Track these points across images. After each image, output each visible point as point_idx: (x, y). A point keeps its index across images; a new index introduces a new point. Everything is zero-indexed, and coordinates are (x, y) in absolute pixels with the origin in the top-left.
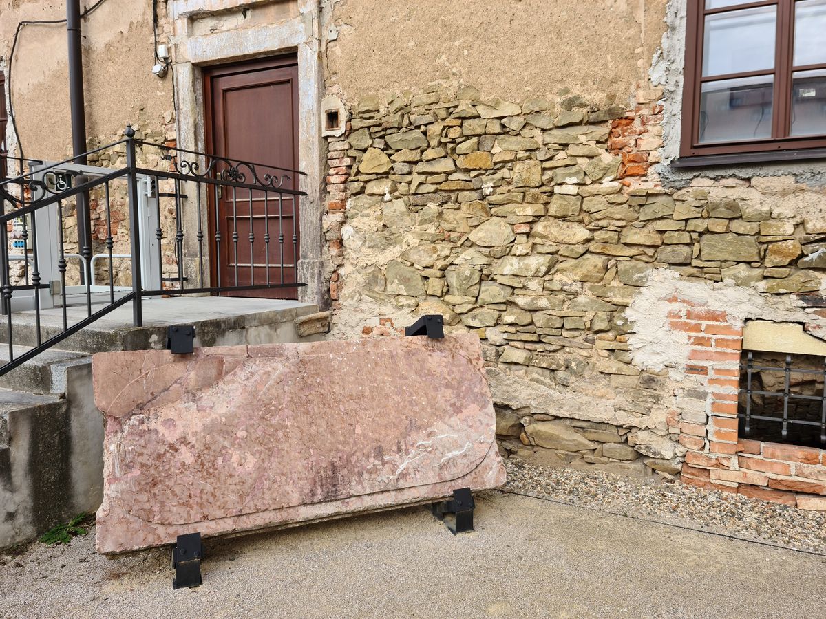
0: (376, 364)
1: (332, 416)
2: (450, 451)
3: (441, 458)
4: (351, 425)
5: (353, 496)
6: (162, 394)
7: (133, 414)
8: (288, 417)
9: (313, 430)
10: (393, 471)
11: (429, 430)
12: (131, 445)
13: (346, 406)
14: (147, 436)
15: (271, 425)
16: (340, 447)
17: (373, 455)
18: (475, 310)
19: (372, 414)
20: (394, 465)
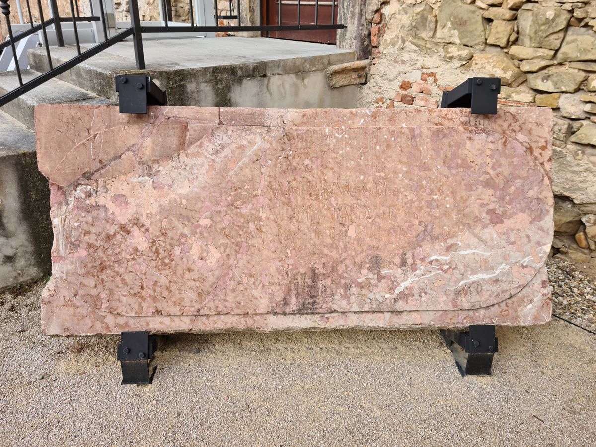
0: (388, 146)
1: (320, 211)
2: (474, 272)
3: (460, 281)
4: (344, 225)
5: (335, 311)
6: (112, 163)
7: (79, 185)
8: (262, 207)
9: (293, 226)
10: (391, 289)
11: (450, 242)
12: (77, 221)
13: (340, 200)
14: (95, 213)
15: (242, 215)
16: (326, 251)
17: (367, 266)
18: (551, 68)
19: (373, 213)
20: (393, 282)
